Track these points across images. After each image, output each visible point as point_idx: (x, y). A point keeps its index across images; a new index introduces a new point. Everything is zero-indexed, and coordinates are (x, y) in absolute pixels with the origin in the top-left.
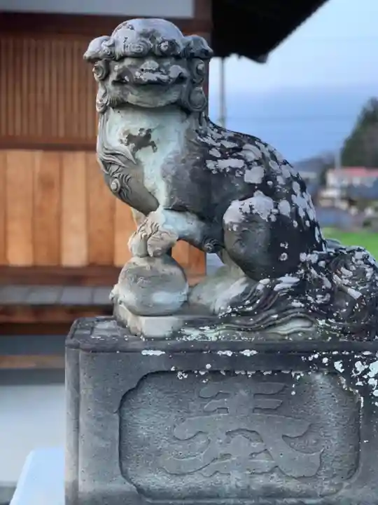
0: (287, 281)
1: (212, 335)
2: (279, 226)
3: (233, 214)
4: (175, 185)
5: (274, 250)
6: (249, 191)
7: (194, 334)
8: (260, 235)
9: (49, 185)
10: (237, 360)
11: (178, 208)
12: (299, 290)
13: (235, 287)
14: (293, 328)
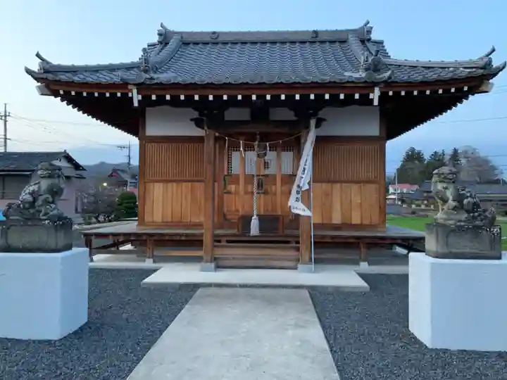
0: (476, 214)
1: (462, 224)
2: (475, 204)
3: (465, 201)
4: (453, 197)
5: (473, 209)
6: (467, 197)
7: (459, 224)
8: (471, 205)
9: (328, 195)
10: (468, 228)
11: (454, 201)
12: (479, 215)
13: (466, 215)
14: (478, 223)
